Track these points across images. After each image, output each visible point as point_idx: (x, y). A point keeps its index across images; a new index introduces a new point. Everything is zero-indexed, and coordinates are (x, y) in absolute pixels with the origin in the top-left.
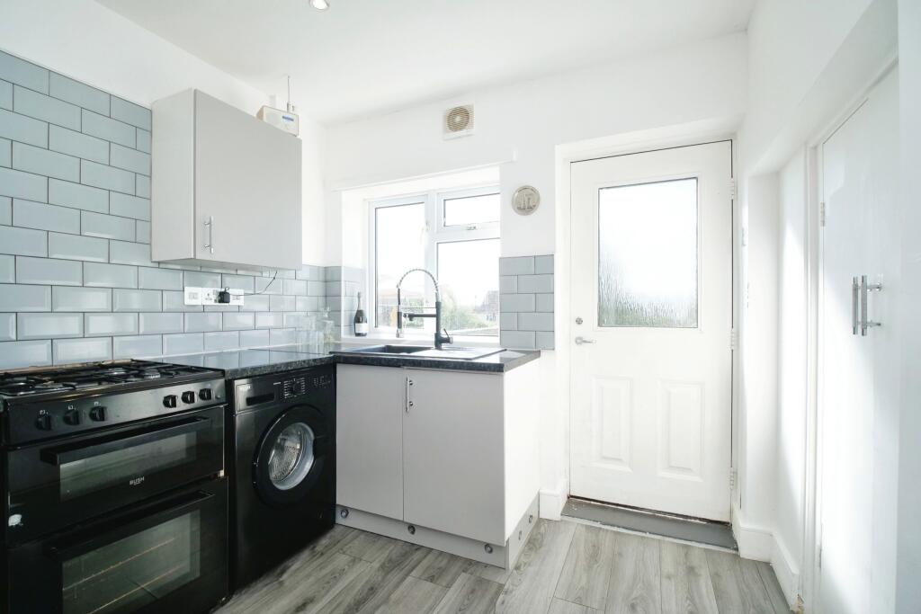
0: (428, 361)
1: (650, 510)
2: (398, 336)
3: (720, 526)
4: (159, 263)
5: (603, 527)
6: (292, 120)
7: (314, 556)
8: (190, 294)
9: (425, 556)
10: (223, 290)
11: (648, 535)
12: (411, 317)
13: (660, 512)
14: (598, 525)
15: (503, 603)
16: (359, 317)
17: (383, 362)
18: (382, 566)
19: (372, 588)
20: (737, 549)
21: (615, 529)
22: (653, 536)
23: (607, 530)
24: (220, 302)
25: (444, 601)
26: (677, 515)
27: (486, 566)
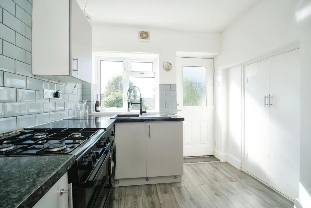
0: (158, 119)
1: (196, 156)
2: (129, 111)
3: (212, 156)
4: (35, 75)
5: (190, 163)
6: (89, 18)
7: (118, 201)
8: (46, 92)
9: (156, 187)
10: (56, 91)
11: (201, 163)
12: (132, 103)
13: (198, 156)
14: (188, 163)
15: (190, 191)
16: (97, 104)
17: (139, 120)
18: (147, 195)
19: (152, 203)
20: (220, 161)
21: (193, 163)
22: (202, 163)
23: (191, 164)
24: (55, 97)
25: (176, 197)
26: (203, 156)
27: (175, 183)
